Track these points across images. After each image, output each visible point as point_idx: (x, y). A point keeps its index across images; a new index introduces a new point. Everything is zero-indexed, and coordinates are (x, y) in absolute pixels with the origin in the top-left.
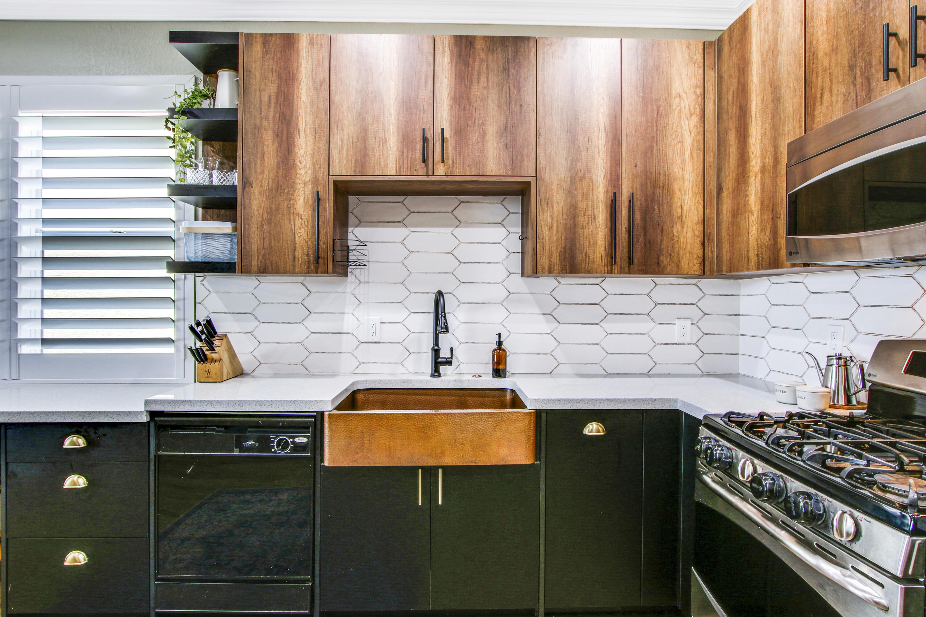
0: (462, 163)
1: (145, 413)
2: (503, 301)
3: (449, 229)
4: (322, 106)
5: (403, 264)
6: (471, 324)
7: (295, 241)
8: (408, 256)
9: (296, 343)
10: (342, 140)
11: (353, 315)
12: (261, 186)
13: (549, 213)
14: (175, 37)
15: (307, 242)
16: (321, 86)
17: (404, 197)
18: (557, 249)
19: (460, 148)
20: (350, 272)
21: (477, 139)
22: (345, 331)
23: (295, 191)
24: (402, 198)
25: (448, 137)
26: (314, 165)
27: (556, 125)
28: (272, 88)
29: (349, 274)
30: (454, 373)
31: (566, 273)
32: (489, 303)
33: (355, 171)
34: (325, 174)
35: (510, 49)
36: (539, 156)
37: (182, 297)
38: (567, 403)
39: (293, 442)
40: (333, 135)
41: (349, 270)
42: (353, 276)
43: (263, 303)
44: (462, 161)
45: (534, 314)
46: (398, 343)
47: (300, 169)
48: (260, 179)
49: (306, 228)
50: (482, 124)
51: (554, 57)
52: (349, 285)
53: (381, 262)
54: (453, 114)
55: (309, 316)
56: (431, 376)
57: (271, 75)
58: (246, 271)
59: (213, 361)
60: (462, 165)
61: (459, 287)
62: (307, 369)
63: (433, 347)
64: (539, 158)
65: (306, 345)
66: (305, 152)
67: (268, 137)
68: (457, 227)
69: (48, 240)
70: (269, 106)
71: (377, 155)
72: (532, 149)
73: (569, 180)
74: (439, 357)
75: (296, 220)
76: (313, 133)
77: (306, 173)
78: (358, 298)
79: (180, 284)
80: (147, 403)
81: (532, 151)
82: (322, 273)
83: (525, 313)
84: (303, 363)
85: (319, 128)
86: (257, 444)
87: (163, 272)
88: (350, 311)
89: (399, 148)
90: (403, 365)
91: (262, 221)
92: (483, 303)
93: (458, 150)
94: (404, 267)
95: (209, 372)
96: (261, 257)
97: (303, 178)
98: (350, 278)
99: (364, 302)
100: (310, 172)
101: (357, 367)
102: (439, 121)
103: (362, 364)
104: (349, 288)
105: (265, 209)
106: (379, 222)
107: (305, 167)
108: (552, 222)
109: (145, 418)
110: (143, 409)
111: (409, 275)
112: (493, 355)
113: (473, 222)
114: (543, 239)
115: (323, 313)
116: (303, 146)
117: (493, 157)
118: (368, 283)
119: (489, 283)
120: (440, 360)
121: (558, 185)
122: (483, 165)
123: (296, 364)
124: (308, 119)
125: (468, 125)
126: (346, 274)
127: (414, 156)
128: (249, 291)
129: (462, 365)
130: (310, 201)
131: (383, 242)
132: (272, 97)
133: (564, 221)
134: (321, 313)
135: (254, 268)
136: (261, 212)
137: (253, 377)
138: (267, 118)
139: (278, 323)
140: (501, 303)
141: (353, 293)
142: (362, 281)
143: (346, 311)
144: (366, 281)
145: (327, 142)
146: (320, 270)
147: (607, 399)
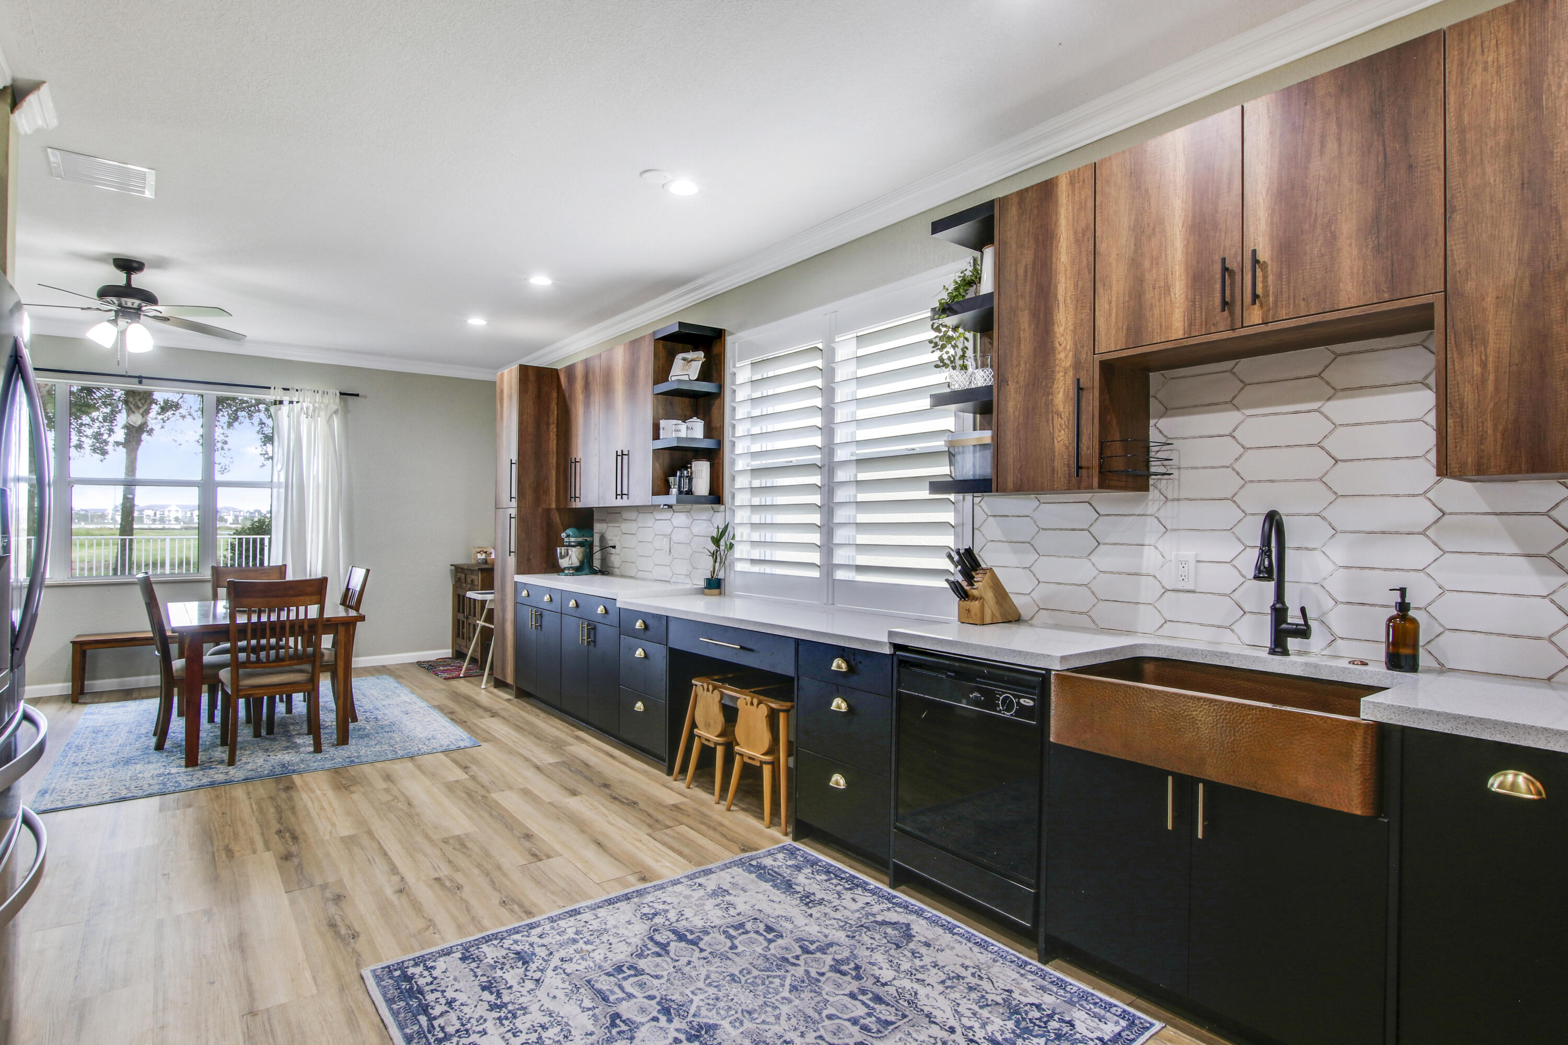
0: (1292, 298)
1: (888, 645)
2: (1428, 528)
3: (1315, 405)
4: (1085, 263)
5: (1234, 469)
6: (1358, 570)
7: (1054, 448)
8: (1240, 456)
9: (1082, 585)
10: (1110, 303)
11: (1156, 548)
12: (1018, 382)
13: (1476, 358)
14: (938, 226)
15: (1067, 448)
16: (1084, 235)
17: (1233, 363)
18: (1495, 427)
19: (1289, 273)
20: (1152, 485)
21: (1320, 251)
22: (1144, 571)
23: (1053, 383)
24: (1230, 364)
25: (1266, 260)
26: (1075, 344)
27: (1492, 181)
28: (1028, 257)
29: (1151, 488)
30: (1323, 653)
31: (1520, 472)
32: (1397, 533)
33: (1126, 342)
34: (1089, 353)
35: (1385, 73)
36: (1452, 250)
37: (961, 522)
38: (1445, 721)
39: (1018, 703)
40: (1099, 299)
41: (1151, 482)
42: (1156, 491)
43: (1044, 529)
44: (1292, 294)
45: (1503, 554)
46: (1225, 595)
47: (1059, 353)
48: (1016, 373)
49: (1066, 430)
50: (1329, 222)
51: (1486, 50)
52: (1150, 503)
53: (1198, 468)
54: (1275, 220)
55: (1097, 549)
56: (1269, 653)
57: (1027, 240)
58: (1001, 489)
59: (975, 598)
60: (1292, 302)
61: (1334, 503)
62: (1094, 621)
63: (1274, 605)
64: (1453, 255)
65: (1093, 589)
66: (1066, 329)
67: (1025, 319)
68: (1329, 399)
69: (862, 462)
70: (1025, 280)
71: (1156, 312)
72: (1436, 241)
73: (1527, 282)
74: (1285, 622)
75: (1055, 420)
76: (1075, 301)
77: (1066, 357)
78: (1163, 523)
79: (960, 505)
80: (891, 634)
81: (1436, 244)
82: (1085, 488)
83: (1480, 553)
84: (1090, 613)
85: (1081, 292)
86: (983, 698)
87: (925, 494)
88: (1152, 542)
89: (1189, 297)
90: (1232, 630)
91: (1018, 426)
92: (1383, 533)
93: (1284, 277)
94: (1234, 473)
95: (969, 611)
96: (1016, 471)
97: (1063, 364)
98: (1153, 493)
99: (1172, 530)
100: (1071, 354)
101: (1161, 627)
102: (1252, 239)
103: (1168, 623)
104: (1152, 509)
105: (1022, 410)
106: (1196, 406)
107: (1065, 348)
108: (1483, 374)
109: (887, 650)
110: (887, 641)
111: (1243, 486)
112: (1388, 627)
113: (1361, 388)
114: (1461, 408)
115: (1116, 544)
116: (1063, 322)
117: (1352, 273)
118: (1178, 500)
119: (1397, 496)
120: (1284, 626)
121: (1497, 298)
122: (1331, 293)
123: (1081, 613)
124: (1068, 285)
125: (1302, 231)
126: (1146, 488)
127: (1211, 303)
128: (1028, 514)
129: (1339, 641)
130: (1071, 394)
131: (1201, 437)
132: (1029, 267)
133: (1514, 368)
134: (1112, 544)
135: (1010, 485)
136: (1017, 414)
137: (1031, 625)
138: (1023, 296)
139: (1059, 557)
140: (1424, 533)
141: (1157, 515)
142: (1170, 497)
143: (1146, 543)
144: (1176, 497)
145: (1090, 310)
146: (1084, 484)
147: (1546, 729)
